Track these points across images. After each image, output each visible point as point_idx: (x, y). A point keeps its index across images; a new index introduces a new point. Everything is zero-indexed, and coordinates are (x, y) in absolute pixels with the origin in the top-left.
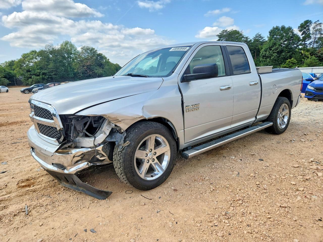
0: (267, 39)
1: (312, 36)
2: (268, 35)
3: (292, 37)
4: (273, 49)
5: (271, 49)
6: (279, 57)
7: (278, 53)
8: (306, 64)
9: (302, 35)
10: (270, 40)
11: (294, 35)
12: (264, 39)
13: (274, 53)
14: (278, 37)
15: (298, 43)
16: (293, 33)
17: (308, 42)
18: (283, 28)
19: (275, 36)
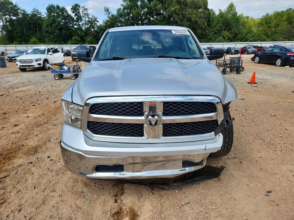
0: (45, 15)
1: (83, 19)
2: (46, 11)
3: (67, 17)
4: (54, 25)
5: (52, 26)
6: (61, 34)
7: (59, 29)
8: (88, 42)
9: (75, 16)
10: (49, 16)
11: (69, 15)
12: (43, 14)
13: (55, 29)
14: (55, 14)
15: (73, 23)
16: (67, 13)
17: (81, 23)
18: (58, 7)
19: (53, 14)
